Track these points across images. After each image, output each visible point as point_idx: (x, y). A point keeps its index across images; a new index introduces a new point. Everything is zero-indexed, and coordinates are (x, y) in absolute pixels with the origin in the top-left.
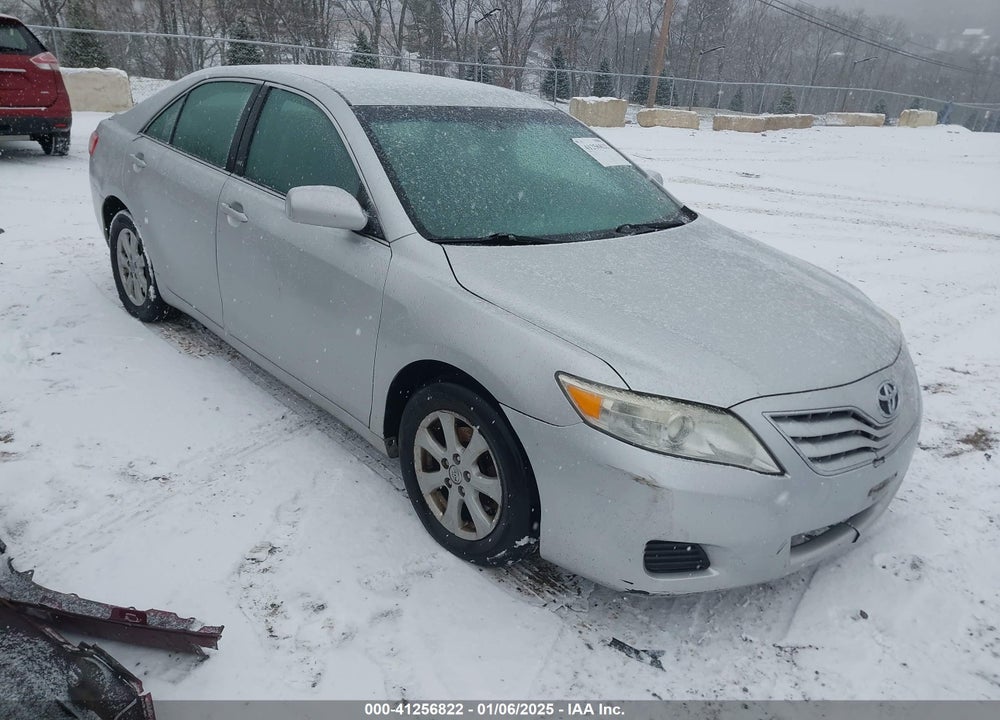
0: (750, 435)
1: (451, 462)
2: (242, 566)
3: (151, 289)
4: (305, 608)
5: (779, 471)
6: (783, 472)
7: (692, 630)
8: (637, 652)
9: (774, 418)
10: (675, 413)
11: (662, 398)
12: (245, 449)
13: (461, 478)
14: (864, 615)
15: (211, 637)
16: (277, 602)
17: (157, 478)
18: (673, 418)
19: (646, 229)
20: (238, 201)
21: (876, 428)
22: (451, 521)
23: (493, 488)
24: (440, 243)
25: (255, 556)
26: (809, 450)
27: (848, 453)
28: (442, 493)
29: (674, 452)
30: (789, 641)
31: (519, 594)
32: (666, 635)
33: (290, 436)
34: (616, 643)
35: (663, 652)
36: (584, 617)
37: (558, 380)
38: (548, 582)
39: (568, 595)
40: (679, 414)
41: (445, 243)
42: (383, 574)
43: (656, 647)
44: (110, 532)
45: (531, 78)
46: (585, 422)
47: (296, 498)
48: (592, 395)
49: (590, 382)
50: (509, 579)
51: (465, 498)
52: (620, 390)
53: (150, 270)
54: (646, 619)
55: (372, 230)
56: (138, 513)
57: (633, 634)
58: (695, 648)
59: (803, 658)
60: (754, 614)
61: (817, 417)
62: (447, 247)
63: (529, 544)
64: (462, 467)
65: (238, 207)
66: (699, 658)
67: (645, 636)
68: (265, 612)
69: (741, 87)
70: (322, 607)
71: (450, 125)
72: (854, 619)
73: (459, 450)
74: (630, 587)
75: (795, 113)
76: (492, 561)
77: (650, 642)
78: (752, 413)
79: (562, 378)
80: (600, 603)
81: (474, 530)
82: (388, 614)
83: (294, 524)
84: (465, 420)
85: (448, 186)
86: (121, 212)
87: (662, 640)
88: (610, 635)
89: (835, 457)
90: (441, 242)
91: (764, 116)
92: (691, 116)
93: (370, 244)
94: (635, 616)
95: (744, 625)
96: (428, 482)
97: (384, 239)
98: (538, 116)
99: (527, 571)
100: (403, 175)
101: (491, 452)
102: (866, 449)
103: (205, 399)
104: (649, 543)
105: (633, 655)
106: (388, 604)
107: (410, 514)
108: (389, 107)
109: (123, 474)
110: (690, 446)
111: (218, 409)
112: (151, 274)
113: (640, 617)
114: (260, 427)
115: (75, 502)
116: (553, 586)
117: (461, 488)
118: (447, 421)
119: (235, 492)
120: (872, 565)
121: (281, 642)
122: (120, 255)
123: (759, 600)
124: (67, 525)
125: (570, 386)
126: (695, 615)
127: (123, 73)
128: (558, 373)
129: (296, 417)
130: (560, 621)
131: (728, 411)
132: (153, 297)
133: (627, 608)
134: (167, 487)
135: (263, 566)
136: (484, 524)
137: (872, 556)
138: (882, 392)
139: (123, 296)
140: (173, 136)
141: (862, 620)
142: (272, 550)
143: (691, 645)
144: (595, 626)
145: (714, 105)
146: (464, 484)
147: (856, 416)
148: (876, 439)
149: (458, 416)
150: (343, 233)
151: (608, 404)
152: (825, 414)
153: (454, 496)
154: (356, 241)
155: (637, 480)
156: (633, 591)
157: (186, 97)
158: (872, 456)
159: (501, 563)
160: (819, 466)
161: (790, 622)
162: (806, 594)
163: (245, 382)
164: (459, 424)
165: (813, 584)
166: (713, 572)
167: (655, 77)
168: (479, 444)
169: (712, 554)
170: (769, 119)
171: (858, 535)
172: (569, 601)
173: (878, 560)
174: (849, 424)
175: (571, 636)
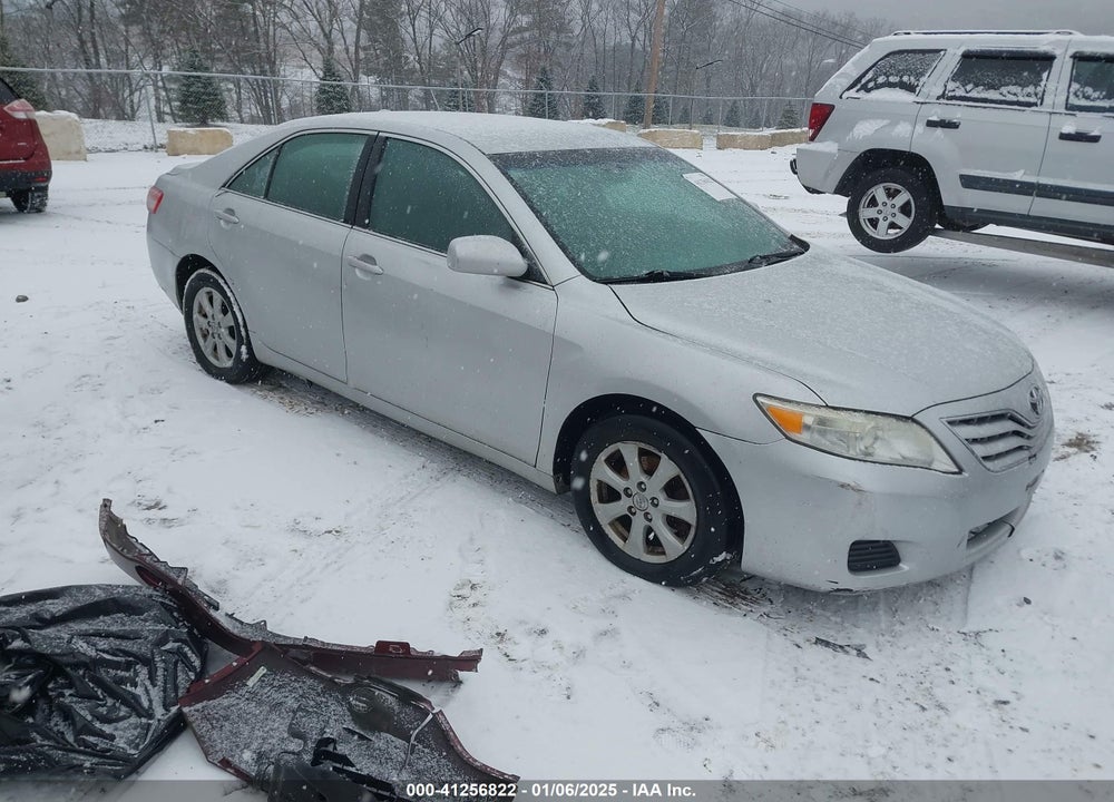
0: (932, 439)
1: (634, 490)
2: (451, 603)
3: (244, 348)
4: (530, 634)
5: (957, 470)
6: (961, 471)
7: (883, 626)
8: (841, 647)
9: (949, 423)
10: (870, 422)
11: (855, 411)
12: (402, 499)
13: (647, 505)
14: (1027, 601)
15: (470, 661)
16: (502, 631)
17: (330, 532)
18: (869, 427)
19: (775, 259)
20: (366, 253)
21: (1029, 427)
22: (635, 547)
23: (686, 510)
24: (606, 284)
25: (460, 593)
26: (980, 450)
27: (1008, 453)
28: (624, 522)
29: (866, 458)
30: (971, 627)
31: (717, 608)
32: (861, 631)
33: (439, 484)
34: (818, 641)
35: (864, 646)
36: (782, 623)
37: (756, 402)
38: (738, 596)
39: (764, 606)
40: (873, 424)
41: (611, 283)
42: (586, 599)
43: (856, 642)
44: (309, 584)
45: (503, 99)
46: (787, 438)
47: (471, 540)
48: (794, 413)
49: (790, 401)
50: (702, 595)
51: (652, 524)
52: (817, 406)
53: (242, 329)
54: (839, 620)
55: (532, 275)
56: (327, 565)
57: (832, 633)
58: (891, 639)
59: (987, 639)
60: (932, 608)
61: (981, 420)
62: (612, 286)
63: (725, 560)
64: (648, 494)
65: (369, 259)
66: (898, 647)
67: (842, 634)
68: (493, 641)
69: (735, 102)
70: (543, 632)
71: (578, 168)
72: (1018, 605)
73: (643, 478)
74: (835, 587)
75: (801, 127)
76: (686, 580)
77: (849, 638)
78: (932, 419)
79: (759, 399)
80: (793, 610)
81: (664, 553)
82: (605, 633)
83: (481, 562)
84: (652, 449)
85: (595, 228)
86: (201, 271)
87: (859, 635)
88: (813, 636)
89: (999, 456)
90: (607, 281)
91: (767, 132)
92: (694, 135)
93: (533, 289)
94: (828, 618)
95: (927, 618)
96: (605, 513)
97: (546, 283)
98: (645, 155)
99: (715, 588)
100: (553, 220)
101: (682, 476)
102: (1020, 448)
103: (338, 455)
104: (853, 544)
105: (839, 649)
106: (603, 624)
107: (585, 546)
108: (520, 154)
109: (293, 530)
110: (881, 452)
111: (355, 463)
112: (243, 333)
113: (832, 618)
114: (406, 477)
115: (260, 560)
116: (744, 599)
117: (646, 514)
118: (630, 452)
119: (412, 538)
120: (1021, 559)
121: (519, 665)
122: (196, 316)
123: (931, 596)
124: (265, 580)
125: (769, 407)
126: (881, 612)
127: (74, 116)
128: (755, 396)
129: (435, 465)
130: (765, 628)
131: (911, 419)
132: (244, 356)
133: (819, 612)
134: (343, 539)
135: (471, 601)
136: (674, 547)
137: (1019, 551)
138: (1032, 395)
139: (201, 359)
140: (268, 189)
141: (1026, 605)
142: (473, 587)
143: (887, 638)
144: (795, 630)
145: (708, 120)
146: (651, 510)
147: (1012, 418)
148: (1029, 437)
149: (643, 445)
150: (499, 279)
151: (808, 420)
152: (986, 417)
153: (638, 524)
154: (516, 287)
155: (842, 486)
156: (838, 590)
157: (279, 150)
158: (1025, 454)
159: (696, 582)
160: (989, 464)
161: (966, 612)
162: (972, 588)
163: (370, 436)
164: (642, 453)
165: (974, 579)
166: (904, 566)
167: (648, 95)
168: (667, 469)
169: (903, 551)
170: (773, 135)
171: (1013, 529)
172: (766, 610)
173: (1025, 554)
174: (1009, 426)
175: (778, 639)
